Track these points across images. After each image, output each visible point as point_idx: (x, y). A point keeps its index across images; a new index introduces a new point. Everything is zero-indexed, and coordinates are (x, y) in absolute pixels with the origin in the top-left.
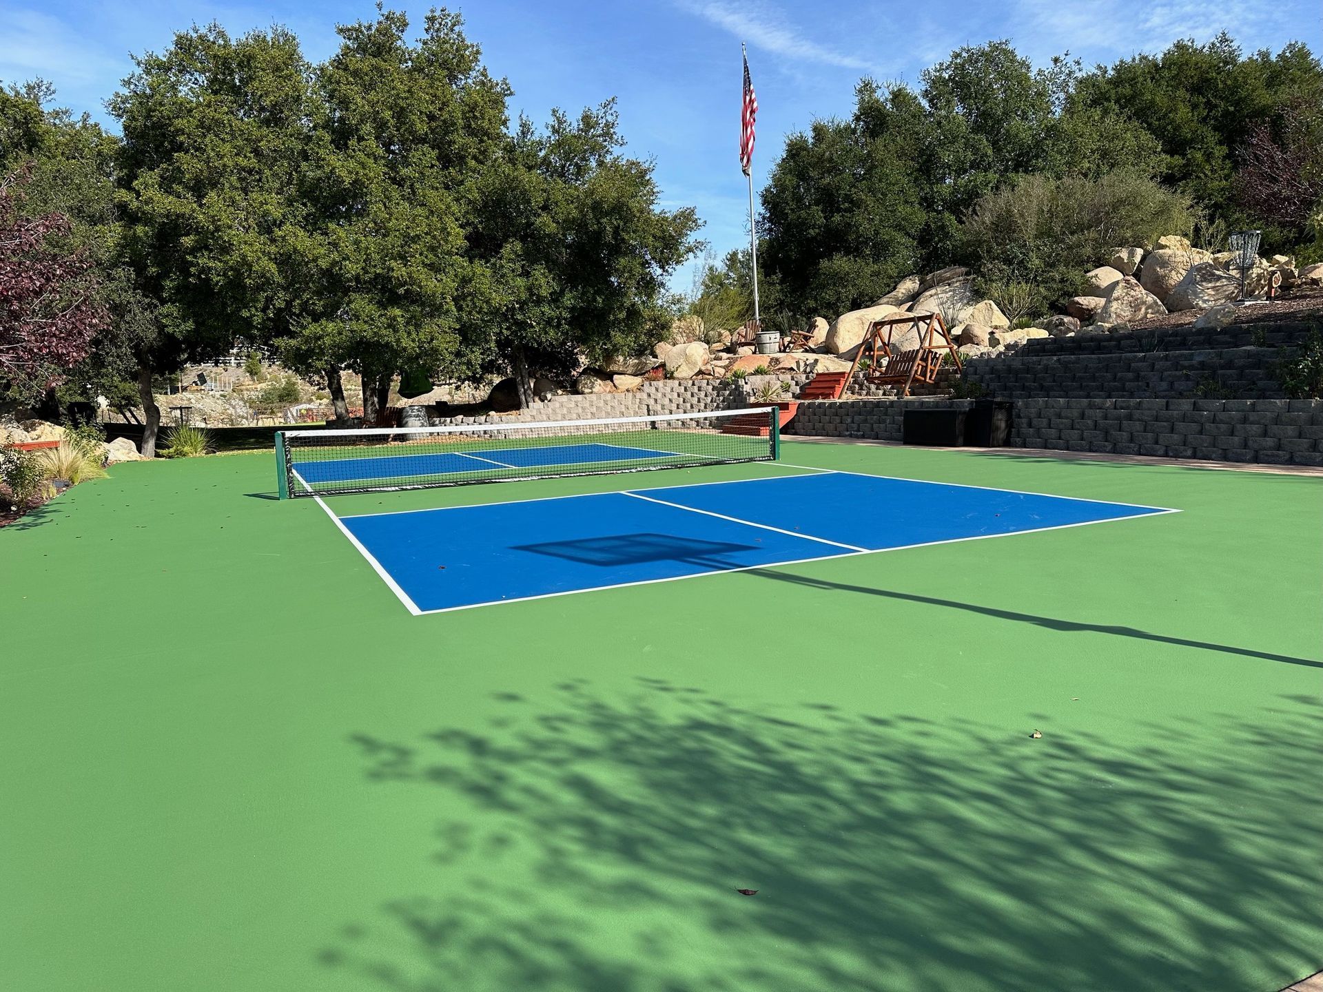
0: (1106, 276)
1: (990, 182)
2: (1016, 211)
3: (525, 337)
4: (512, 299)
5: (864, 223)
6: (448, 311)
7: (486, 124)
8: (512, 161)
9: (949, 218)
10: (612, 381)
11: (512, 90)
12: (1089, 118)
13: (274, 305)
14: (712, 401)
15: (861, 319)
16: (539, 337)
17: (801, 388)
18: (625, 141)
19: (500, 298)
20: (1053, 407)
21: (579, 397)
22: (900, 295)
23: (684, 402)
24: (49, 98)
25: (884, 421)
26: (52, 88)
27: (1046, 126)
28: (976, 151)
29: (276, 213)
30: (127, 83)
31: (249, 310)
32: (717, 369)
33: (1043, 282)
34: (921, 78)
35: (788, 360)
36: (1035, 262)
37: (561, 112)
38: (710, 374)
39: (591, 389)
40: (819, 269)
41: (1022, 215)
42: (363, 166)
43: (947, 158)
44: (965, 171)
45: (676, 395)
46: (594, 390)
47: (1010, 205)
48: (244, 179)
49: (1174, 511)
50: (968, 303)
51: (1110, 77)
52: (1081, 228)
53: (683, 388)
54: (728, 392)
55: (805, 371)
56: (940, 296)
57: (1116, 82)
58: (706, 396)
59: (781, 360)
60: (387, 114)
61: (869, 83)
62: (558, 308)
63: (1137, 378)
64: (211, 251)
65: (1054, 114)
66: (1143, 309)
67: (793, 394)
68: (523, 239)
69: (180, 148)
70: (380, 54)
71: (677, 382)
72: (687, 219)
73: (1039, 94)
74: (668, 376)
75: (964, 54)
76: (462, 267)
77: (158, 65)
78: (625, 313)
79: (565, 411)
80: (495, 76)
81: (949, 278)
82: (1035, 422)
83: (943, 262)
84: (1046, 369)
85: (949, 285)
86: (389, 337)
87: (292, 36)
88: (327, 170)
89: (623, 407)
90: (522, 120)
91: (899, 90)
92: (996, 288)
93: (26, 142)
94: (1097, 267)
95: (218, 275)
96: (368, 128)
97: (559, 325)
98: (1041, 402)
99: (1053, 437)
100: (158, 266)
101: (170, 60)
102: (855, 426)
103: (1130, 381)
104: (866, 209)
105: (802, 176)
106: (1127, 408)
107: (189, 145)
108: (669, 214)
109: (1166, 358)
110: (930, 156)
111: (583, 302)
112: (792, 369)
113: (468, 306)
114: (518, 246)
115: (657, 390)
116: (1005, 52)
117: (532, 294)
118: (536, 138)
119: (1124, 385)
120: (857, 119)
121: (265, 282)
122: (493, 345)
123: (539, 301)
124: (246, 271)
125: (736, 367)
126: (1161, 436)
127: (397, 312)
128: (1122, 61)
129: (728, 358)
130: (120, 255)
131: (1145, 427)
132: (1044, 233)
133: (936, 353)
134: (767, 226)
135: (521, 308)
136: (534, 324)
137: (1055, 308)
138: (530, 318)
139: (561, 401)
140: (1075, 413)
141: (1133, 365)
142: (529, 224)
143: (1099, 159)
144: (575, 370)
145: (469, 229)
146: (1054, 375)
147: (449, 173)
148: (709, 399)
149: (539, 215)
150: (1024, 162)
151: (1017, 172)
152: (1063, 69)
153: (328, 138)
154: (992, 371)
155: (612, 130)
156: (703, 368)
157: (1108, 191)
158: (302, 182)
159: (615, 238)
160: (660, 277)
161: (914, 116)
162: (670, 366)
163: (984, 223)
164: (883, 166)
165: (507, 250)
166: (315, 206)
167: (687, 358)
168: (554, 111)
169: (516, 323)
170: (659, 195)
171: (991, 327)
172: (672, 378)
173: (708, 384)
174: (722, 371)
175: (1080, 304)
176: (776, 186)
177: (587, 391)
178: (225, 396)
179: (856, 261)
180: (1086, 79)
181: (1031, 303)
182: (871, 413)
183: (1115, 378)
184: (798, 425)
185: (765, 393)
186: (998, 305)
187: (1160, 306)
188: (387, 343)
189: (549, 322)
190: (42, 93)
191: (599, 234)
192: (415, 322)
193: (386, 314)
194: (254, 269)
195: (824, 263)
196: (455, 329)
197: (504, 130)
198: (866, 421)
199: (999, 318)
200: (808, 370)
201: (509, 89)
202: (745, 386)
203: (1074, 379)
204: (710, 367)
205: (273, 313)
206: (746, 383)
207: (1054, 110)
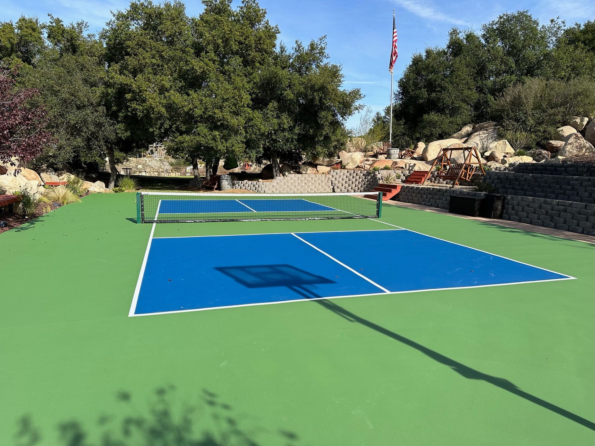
0: (567, 130)
1: (512, 80)
2: (523, 96)
3: (276, 147)
4: (271, 128)
5: (447, 98)
6: (241, 133)
7: (265, 47)
8: (276, 64)
9: (490, 98)
10: (316, 168)
11: (280, 31)
12: (567, 50)
13: (164, 126)
14: (362, 181)
15: (440, 145)
16: (282, 147)
17: (406, 177)
18: (329, 56)
19: (265, 128)
20: (526, 201)
21: (300, 175)
22: (463, 133)
23: (349, 180)
24: (86, 29)
25: (442, 199)
26: (88, 25)
27: (544, 53)
28: (506, 64)
29: (167, 85)
30: (108, 24)
31: (153, 129)
32: (366, 166)
33: (533, 132)
34: (481, 28)
35: (401, 163)
36: (531, 122)
37: (300, 42)
38: (362, 168)
39: (306, 171)
40: (423, 119)
41: (526, 98)
42: (207, 65)
43: (492, 67)
44: (501, 75)
45: (345, 177)
46: (307, 172)
47: (521, 93)
48: (155, 69)
49: (572, 278)
50: (495, 140)
51: (582, 29)
52: (556, 106)
53: (349, 174)
54: (370, 177)
55: (409, 169)
56: (481, 135)
57: (584, 32)
58: (359, 178)
59: (398, 163)
60: (220, 41)
61: (456, 30)
62: (292, 134)
63: (573, 189)
64: (138, 101)
65: (549, 47)
66: (584, 150)
67: (402, 180)
68: (278, 101)
69: (128, 54)
70: (220, 13)
71: (346, 171)
72: (356, 94)
73: (542, 38)
74: (343, 167)
75: (505, 17)
76: (249, 113)
77: (122, 16)
78: (323, 137)
79: (293, 181)
80: (272, 24)
81: (487, 127)
82: (516, 207)
83: (486, 118)
84: (526, 180)
85: (486, 130)
86: (212, 144)
87: (183, 4)
88: (191, 66)
89: (320, 181)
90: (281, 45)
91: (470, 34)
92: (509, 134)
93: (72, 48)
94: (563, 126)
95: (140, 112)
96: (210, 47)
97: (292, 141)
98: (520, 198)
99: (524, 216)
100: (117, 106)
101: (127, 14)
102: (427, 200)
103: (569, 190)
104: (448, 91)
105: (418, 74)
106: (565, 206)
107: (132, 53)
108: (347, 91)
109: (589, 180)
110: (484, 66)
111: (303, 131)
112: (402, 168)
113: (250, 131)
114: (276, 104)
115: (337, 174)
116: (526, 16)
117: (280, 127)
118: (287, 53)
119: (565, 192)
120: (449, 47)
121: (160, 117)
122: (261, 149)
123: (283, 130)
124: (152, 111)
125: (376, 165)
126: (581, 222)
127: (217, 133)
128: (589, 22)
129: (373, 161)
130: (101, 101)
131: (573, 216)
132: (537, 107)
133: (473, 166)
134: (401, 97)
135: (275, 133)
136: (281, 141)
137: (540, 145)
138: (279, 138)
139: (291, 177)
140: (537, 205)
141: (571, 182)
142: (282, 94)
143: (570, 71)
144: (300, 162)
145: (254, 96)
146: (530, 183)
147: (247, 69)
148: (361, 180)
149: (286, 90)
150: (530, 72)
151: (527, 76)
152: (555, 25)
153: (192, 51)
154: (499, 178)
155: (324, 51)
156: (360, 165)
157: (572, 88)
158: (180, 71)
159: (320, 103)
160: (342, 121)
161: (476, 47)
162: (344, 163)
163: (506, 101)
164: (458, 71)
165: (270, 105)
166: (185, 82)
167: (352, 160)
168: (296, 41)
169: (272, 140)
170: (343, 83)
171: (505, 153)
172: (344, 168)
173: (361, 173)
174: (369, 167)
175: (552, 144)
176: (405, 78)
177: (304, 172)
178: (161, 160)
179: (441, 116)
180: (569, 30)
181: (527, 142)
182: (436, 194)
183: (561, 188)
184: (401, 197)
185: (387, 179)
186: (509, 142)
187: (593, 149)
188: (212, 147)
189: (287, 140)
190: (83, 27)
191: (312, 100)
192: (225, 138)
193: (211, 134)
194: (155, 110)
195: (425, 116)
196: (243, 142)
197: (274, 49)
198: (433, 198)
199: (509, 149)
200: (410, 169)
201: (278, 30)
202: (378, 175)
203: (539, 186)
204: (363, 164)
205: (164, 130)
206: (379, 174)
207: (549, 46)
